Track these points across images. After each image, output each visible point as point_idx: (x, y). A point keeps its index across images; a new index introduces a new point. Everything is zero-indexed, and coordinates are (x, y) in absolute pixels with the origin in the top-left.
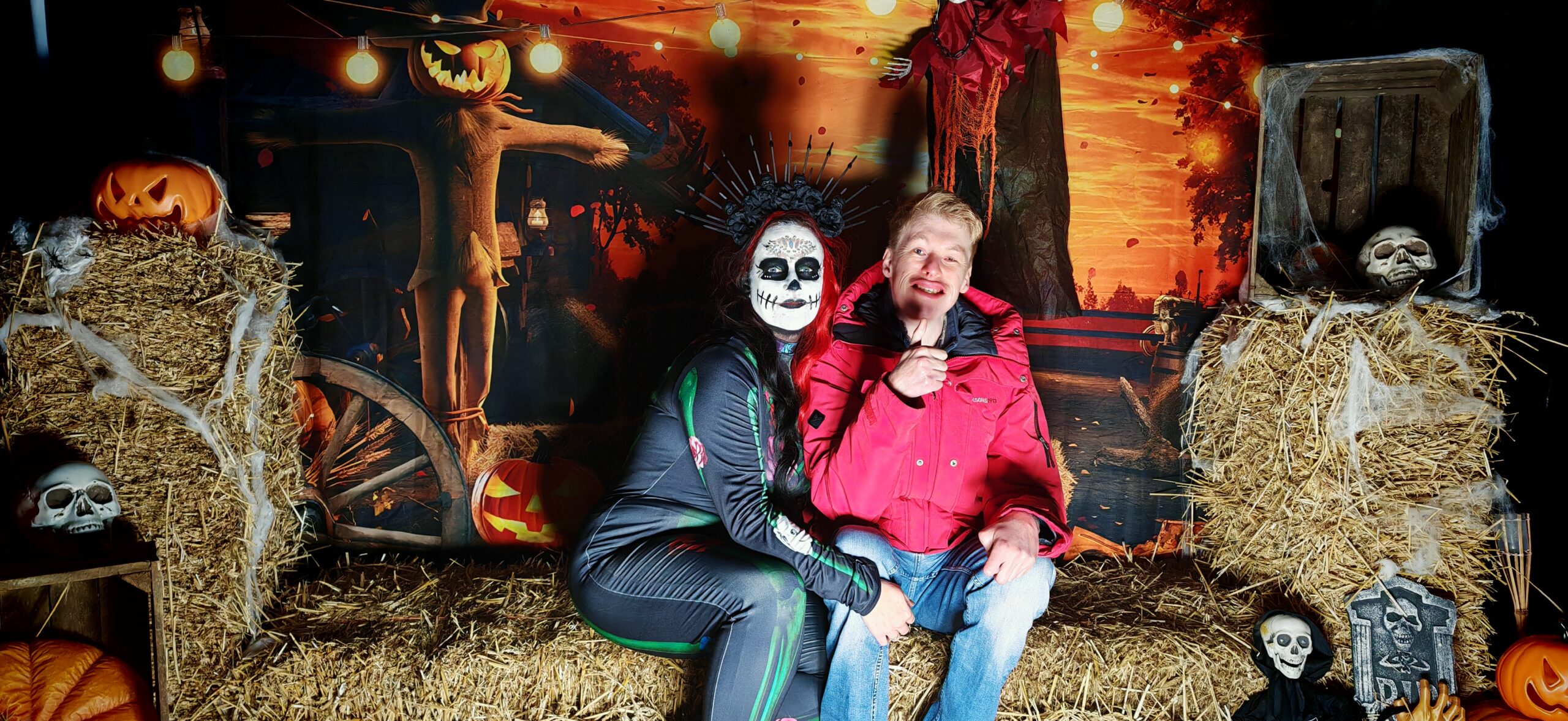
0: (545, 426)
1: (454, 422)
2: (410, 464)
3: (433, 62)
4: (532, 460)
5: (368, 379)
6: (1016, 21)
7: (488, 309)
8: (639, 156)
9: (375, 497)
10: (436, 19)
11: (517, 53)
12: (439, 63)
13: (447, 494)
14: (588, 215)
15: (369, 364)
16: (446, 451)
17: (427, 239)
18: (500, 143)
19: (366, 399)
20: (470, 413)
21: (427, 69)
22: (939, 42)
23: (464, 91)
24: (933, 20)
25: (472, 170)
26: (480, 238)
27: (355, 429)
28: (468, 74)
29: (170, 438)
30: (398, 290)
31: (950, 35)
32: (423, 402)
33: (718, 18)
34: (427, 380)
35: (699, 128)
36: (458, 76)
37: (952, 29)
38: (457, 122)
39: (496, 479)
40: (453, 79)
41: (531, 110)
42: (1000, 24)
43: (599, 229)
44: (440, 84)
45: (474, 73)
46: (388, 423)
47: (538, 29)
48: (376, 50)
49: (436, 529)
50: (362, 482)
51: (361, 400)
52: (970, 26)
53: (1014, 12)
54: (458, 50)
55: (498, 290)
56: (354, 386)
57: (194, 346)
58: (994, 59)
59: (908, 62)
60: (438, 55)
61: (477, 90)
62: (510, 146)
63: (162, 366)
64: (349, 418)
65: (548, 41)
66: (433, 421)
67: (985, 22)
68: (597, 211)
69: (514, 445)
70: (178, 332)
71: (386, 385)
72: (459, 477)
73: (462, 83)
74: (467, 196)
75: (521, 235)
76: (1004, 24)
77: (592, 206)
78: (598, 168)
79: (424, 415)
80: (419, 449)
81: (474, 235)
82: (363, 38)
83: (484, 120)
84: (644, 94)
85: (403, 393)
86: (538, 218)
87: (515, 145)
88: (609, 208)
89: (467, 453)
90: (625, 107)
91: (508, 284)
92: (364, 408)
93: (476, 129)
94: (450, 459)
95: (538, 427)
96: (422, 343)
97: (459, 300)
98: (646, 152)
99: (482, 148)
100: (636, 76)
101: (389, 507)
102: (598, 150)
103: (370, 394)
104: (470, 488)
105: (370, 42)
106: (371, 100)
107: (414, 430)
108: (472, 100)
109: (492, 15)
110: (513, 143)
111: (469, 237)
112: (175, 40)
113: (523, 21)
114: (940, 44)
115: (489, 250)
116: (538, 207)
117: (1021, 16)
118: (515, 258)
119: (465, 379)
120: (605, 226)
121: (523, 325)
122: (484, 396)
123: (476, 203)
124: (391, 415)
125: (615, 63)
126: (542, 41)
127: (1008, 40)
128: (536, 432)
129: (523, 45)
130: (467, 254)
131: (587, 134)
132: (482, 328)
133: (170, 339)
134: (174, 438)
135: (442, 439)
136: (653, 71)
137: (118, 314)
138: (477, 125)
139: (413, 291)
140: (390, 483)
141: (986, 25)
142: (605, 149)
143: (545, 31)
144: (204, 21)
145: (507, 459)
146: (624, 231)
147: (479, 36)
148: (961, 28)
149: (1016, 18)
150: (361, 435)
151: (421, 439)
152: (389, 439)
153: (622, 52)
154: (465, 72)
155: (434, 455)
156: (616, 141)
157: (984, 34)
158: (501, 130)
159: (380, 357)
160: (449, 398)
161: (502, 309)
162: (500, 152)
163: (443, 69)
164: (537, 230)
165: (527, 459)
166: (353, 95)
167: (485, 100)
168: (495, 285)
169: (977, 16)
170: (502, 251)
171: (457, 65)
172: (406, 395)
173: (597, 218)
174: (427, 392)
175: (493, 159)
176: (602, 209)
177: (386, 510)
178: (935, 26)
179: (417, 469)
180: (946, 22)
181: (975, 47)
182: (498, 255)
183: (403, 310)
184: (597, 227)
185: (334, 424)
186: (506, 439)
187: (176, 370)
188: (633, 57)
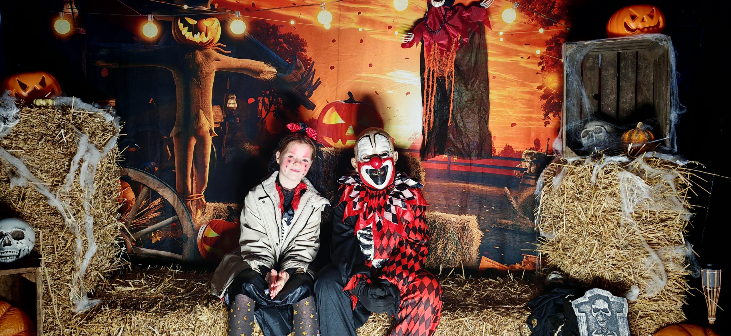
0: (233, 204)
1: (190, 200)
2: (170, 220)
3: (184, 28)
4: (226, 220)
5: (151, 179)
6: (464, 17)
7: (207, 147)
8: (282, 75)
9: (153, 235)
10: (186, 7)
11: (224, 24)
12: (187, 28)
13: (186, 235)
14: (256, 103)
15: (151, 172)
16: (185, 214)
17: (180, 113)
18: (215, 67)
19: (149, 188)
20: (197, 197)
21: (181, 31)
22: (427, 25)
23: (198, 42)
24: (425, 15)
25: (201, 80)
26: (204, 113)
27: (144, 202)
28: (200, 34)
29: (42, 208)
30: (165, 137)
31: (432, 22)
32: (176, 190)
33: (322, 9)
34: (178, 180)
35: (311, 62)
36: (195, 35)
37: (434, 19)
38: (195, 57)
39: (209, 228)
40: (193, 36)
41: (230, 52)
42: (457, 18)
43: (261, 110)
44: (187, 38)
45: (203, 34)
46: (159, 200)
47: (234, 13)
48: (157, 21)
49: (180, 252)
50: (147, 227)
51: (147, 188)
52: (442, 18)
53: (463, 13)
54: (196, 22)
55: (212, 138)
56: (144, 182)
57: (56, 163)
58: (453, 35)
59: (412, 35)
60: (186, 24)
61: (204, 42)
62: (220, 69)
63: (39, 172)
64: (141, 197)
65: (239, 19)
66: (180, 200)
67: (450, 16)
68: (261, 101)
69: (218, 212)
70: (49, 156)
71: (159, 182)
72: (192, 227)
73: (197, 38)
74: (199, 92)
75: (224, 112)
76: (458, 18)
77: (259, 99)
78: (262, 80)
79: (176, 196)
80: (174, 213)
81: (201, 111)
82: (151, 15)
83: (208, 56)
84: (285, 45)
85: (167, 186)
86: (232, 104)
87: (222, 69)
88: (266, 100)
89: (196, 215)
90: (276, 51)
91: (217, 135)
92: (148, 192)
93: (203, 61)
94: (187, 218)
95: (230, 205)
96: (176, 162)
97: (193, 142)
98: (285, 73)
99: (206, 69)
100: (282, 36)
101: (159, 240)
102: (262, 72)
103: (151, 186)
104: (197, 232)
105: (154, 17)
106: (154, 46)
107: (172, 203)
108: (202, 46)
109: (212, 6)
110: (221, 67)
111: (199, 112)
112: (61, 14)
113: (227, 9)
114: (428, 26)
115: (208, 119)
116: (232, 98)
117: (467, 14)
118: (221, 123)
119: (195, 180)
120: (264, 108)
121: (223, 155)
122: (204, 188)
123: (202, 96)
124: (161, 196)
125: (271, 30)
126: (236, 19)
127: (460, 25)
128: (228, 207)
129: (228, 21)
130: (198, 120)
131: (257, 64)
132: (204, 156)
133: (45, 159)
134: (43, 208)
135: (184, 208)
136: (290, 34)
137: (20, 146)
138: (204, 58)
139: (172, 137)
140: (160, 228)
141: (450, 18)
142: (265, 71)
143: (238, 14)
144: (75, 6)
145: (215, 219)
146: (273, 111)
147: (207, 16)
148: (438, 19)
149: (464, 15)
150: (146, 205)
151: (175, 208)
152: (160, 207)
153: (274, 25)
154: (199, 33)
155: (180, 216)
156: (272, 67)
157: (449, 22)
158: (215, 61)
159: (156, 169)
160: (187, 189)
161: (214, 147)
162: (215, 71)
163: (188, 31)
164: (231, 109)
165: (224, 219)
166: (146, 43)
167: (208, 46)
168: (211, 135)
169: (446, 14)
170: (215, 119)
171: (195, 30)
172: (168, 187)
173: (260, 104)
174: (178, 186)
175: (211, 75)
176: (263, 100)
177: (158, 241)
178: (425, 18)
179: (173, 222)
180: (431, 15)
181: (444, 28)
182: (213, 121)
183: (167, 146)
184: (261, 109)
185: (135, 200)
186: (215, 209)
187: (46, 174)
188: (280, 27)
